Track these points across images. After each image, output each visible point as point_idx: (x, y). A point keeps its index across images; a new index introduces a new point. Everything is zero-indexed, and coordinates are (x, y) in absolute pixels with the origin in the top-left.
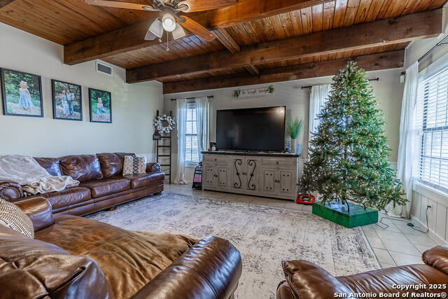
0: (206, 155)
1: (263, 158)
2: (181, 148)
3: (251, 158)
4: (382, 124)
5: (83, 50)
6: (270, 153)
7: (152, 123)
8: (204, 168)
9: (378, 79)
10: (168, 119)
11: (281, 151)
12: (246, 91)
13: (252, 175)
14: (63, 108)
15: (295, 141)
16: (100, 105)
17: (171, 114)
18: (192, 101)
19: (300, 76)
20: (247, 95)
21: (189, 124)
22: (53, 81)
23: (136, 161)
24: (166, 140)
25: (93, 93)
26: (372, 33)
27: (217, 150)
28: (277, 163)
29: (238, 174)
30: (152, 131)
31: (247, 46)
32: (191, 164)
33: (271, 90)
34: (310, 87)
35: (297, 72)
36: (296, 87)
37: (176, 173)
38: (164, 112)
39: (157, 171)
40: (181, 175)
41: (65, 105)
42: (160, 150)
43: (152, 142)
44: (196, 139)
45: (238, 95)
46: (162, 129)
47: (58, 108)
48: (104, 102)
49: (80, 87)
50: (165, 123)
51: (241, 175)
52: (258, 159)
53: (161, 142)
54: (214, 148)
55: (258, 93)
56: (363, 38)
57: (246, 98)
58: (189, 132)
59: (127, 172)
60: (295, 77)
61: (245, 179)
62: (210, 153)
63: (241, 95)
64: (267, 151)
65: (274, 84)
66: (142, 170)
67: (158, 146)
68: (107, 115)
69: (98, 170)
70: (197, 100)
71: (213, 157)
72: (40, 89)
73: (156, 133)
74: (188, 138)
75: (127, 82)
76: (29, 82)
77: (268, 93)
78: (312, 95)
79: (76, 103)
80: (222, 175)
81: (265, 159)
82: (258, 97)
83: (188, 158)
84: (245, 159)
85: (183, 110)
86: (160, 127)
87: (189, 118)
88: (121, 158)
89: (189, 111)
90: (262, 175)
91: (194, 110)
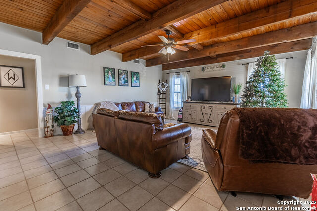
0: (186, 104)
1: (217, 105)
2: (172, 99)
3: (210, 105)
4: (284, 86)
5: (131, 56)
6: (222, 102)
7: (157, 86)
8: (184, 110)
9: (292, 58)
10: (165, 84)
11: (228, 102)
12: (209, 67)
13: (210, 114)
14: (122, 81)
15: (237, 96)
16: (135, 79)
17: (167, 81)
18: (178, 74)
19: (241, 58)
20: (209, 69)
21: (176, 87)
22: (119, 70)
23: (151, 106)
24: (164, 95)
25: (132, 73)
26: (277, 37)
27: (191, 101)
28: (225, 108)
29: (202, 114)
30: (157, 91)
31: (207, 46)
32: (177, 108)
33: (224, 66)
34: (248, 64)
35: (240, 55)
36: (239, 64)
37: (169, 113)
38: (163, 80)
39: (160, 111)
40: (172, 114)
41: (123, 80)
42: (161, 100)
43: (157, 96)
44: (180, 95)
45: (204, 70)
46: (162, 90)
47: (120, 81)
48: (137, 77)
49: (128, 71)
50: (163, 86)
51: (204, 115)
52: (214, 106)
53: (161, 97)
54: (190, 100)
55: (216, 69)
56: (272, 39)
57: (209, 71)
58: (176, 91)
59: (147, 111)
60: (238, 58)
61: (206, 117)
62: (187, 102)
63: (206, 70)
64: (221, 101)
65: (225, 63)
66: (153, 110)
67: (160, 99)
68: (137, 84)
69: (135, 109)
70: (181, 73)
71: (189, 104)
72: (115, 74)
73: (159, 92)
74: (175, 94)
75: (146, 66)
76: (112, 72)
77: (222, 68)
78: (249, 69)
79: (126, 79)
80: (194, 114)
81: (218, 106)
82: (216, 70)
83: (175, 105)
84: (206, 106)
85: (173, 79)
86: (161, 88)
87: (176, 83)
88: (144, 103)
89: (176, 79)
90: (216, 115)
91: (179, 79)
